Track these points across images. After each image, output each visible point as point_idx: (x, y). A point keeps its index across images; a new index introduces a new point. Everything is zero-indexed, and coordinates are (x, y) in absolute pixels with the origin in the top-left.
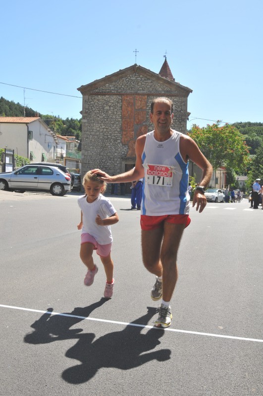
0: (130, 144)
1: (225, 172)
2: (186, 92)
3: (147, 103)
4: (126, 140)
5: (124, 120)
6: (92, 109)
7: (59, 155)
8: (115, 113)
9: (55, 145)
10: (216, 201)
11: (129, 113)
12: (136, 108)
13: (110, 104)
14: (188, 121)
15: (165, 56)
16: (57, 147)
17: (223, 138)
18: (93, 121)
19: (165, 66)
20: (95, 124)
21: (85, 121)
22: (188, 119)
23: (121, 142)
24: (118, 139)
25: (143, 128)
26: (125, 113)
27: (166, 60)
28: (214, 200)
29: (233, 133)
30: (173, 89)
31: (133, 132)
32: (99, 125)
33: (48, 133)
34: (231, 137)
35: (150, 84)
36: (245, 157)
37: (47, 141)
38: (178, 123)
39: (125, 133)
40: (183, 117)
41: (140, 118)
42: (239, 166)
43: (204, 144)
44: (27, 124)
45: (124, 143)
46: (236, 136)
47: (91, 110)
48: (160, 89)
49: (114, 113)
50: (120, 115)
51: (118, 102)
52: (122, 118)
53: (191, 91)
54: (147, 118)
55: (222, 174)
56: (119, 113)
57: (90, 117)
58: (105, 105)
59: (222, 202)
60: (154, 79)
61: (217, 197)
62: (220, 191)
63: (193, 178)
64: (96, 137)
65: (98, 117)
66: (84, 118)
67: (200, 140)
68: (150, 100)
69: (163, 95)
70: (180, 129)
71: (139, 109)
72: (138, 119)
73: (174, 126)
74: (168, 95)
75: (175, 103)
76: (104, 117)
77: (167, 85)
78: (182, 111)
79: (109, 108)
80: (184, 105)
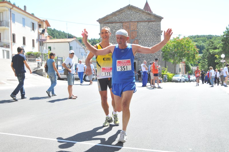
1: (185, 64)
2: (159, 19)
9: (85, 54)
10: (180, 82)
12: (131, 30)
13: (116, 28)
14: (161, 35)
16: (86, 55)
17: (183, 45)
19: (147, 4)
27: (147, 1)
28: (179, 81)
29: (188, 41)
30: (152, 17)
33: (81, 47)
34: (187, 44)
35: (139, 15)
36: (196, 56)
37: (81, 52)
38: (156, 37)
40: (159, 34)
42: (193, 60)
43: (171, 49)
44: (69, 42)
46: (190, 43)
48: (145, 18)
51: (120, 27)
53: (163, 18)
54: (138, 35)
55: (183, 66)
58: (113, 29)
59: (184, 82)
60: (140, 12)
61: (181, 79)
62: (182, 76)
63: (166, 69)
67: (169, 47)
68: (139, 25)
69: (146, 21)
70: (157, 41)
71: (133, 30)
72: (132, 36)
73: (154, 39)
74: (149, 21)
75: (153, 26)
76: (113, 36)
77: (148, 15)
78: (158, 30)
79: (115, 31)
80: (159, 26)
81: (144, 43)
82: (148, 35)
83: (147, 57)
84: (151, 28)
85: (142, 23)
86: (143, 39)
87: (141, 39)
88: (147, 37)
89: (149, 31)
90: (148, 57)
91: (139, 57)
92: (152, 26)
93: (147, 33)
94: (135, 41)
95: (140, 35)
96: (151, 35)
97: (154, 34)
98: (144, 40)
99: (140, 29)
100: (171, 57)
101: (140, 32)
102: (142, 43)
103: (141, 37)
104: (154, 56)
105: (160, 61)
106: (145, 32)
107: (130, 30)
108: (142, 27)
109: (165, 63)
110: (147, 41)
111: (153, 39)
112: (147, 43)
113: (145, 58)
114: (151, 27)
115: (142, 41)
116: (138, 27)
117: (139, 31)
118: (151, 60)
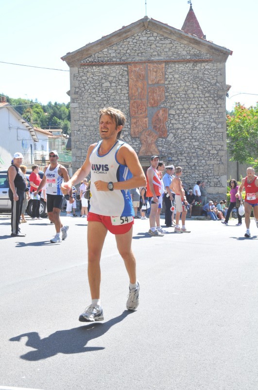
0: (142, 137)
2: (223, 54)
3: (166, 74)
4: (137, 130)
5: (132, 101)
6: (84, 87)
7: (39, 158)
8: (119, 91)
9: (32, 143)
11: (140, 90)
12: (150, 83)
13: (110, 79)
14: (227, 98)
15: (189, 2)
16: (35, 145)
18: (86, 105)
19: (191, 16)
20: (89, 109)
21: (75, 105)
22: (227, 95)
23: (130, 134)
24: (125, 131)
25: (161, 112)
26: (133, 92)
27: (191, 7)
30: (204, 51)
31: (147, 119)
32: (96, 111)
33: (21, 126)
35: (169, 46)
37: (21, 138)
38: (213, 102)
39: (135, 120)
40: (220, 93)
41: (156, 98)
43: (253, 131)
45: (133, 136)
47: (83, 89)
48: (184, 53)
49: (117, 92)
50: (127, 95)
51: (122, 75)
52: (129, 98)
53: (231, 53)
54: (166, 97)
56: (126, 92)
57: (82, 100)
58: (103, 81)
60: (174, 38)
64: (92, 128)
65: (95, 98)
66: (73, 100)
67: (247, 126)
68: (169, 70)
69: (188, 61)
70: (217, 111)
71: (153, 84)
72: (153, 99)
73: (207, 107)
74: (196, 60)
75: (206, 73)
76: (102, 98)
77: (193, 46)
78: (218, 84)
79: (109, 85)
80: (221, 75)
81: (183, 116)
82: (194, 97)
83: (191, 155)
84: (202, 79)
85: (177, 66)
86: (180, 107)
87: (175, 107)
88: (189, 102)
89: (195, 86)
90: (194, 153)
91: (171, 153)
92: (204, 74)
93: (189, 92)
94: (159, 112)
95: (173, 96)
96: (201, 95)
97: (207, 95)
98: (182, 109)
99: (171, 82)
100: (252, 154)
101: (173, 89)
102: (177, 117)
103: (175, 103)
104: (209, 151)
105: (222, 163)
106: (186, 88)
107: (148, 82)
108: (177, 76)
109: (236, 168)
110: (190, 112)
111: (204, 106)
112: (191, 118)
113: (186, 155)
114: (201, 75)
115: (178, 112)
116: (167, 76)
117: (170, 86)
118: (202, 160)
